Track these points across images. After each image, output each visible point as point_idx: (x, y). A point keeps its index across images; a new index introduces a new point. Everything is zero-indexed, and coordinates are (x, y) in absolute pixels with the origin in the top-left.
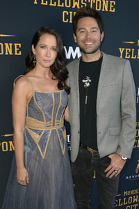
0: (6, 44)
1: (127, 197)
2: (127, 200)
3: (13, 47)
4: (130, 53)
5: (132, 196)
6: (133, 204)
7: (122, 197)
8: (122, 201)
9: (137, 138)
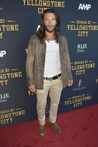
1: (74, 99)
2: (74, 101)
3: (14, 26)
4: (73, 27)
5: (77, 99)
6: (77, 103)
7: (72, 99)
8: (72, 102)
9: (78, 70)
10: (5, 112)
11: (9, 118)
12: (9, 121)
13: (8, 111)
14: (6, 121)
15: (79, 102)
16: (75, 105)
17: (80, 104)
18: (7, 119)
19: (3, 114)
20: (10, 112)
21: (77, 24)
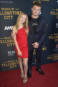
0: (18, 12)
1: (53, 56)
4: (54, 13)
5: (55, 56)
6: (55, 58)
9: (56, 39)
10: (13, 61)
11: (14, 65)
12: (15, 67)
13: (14, 61)
14: (13, 67)
15: (56, 58)
16: (54, 60)
17: (56, 59)
18: (14, 66)
19: (12, 62)
20: (15, 62)
21: (56, 11)
